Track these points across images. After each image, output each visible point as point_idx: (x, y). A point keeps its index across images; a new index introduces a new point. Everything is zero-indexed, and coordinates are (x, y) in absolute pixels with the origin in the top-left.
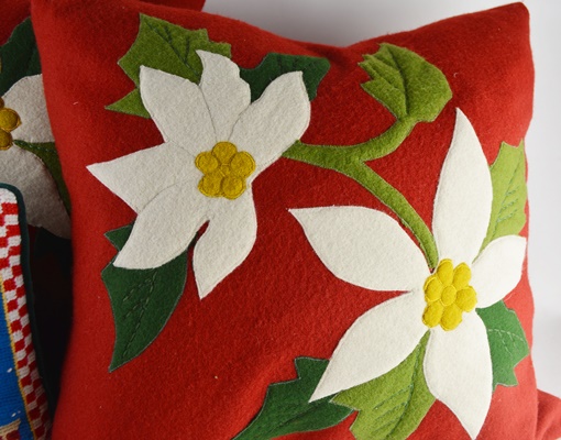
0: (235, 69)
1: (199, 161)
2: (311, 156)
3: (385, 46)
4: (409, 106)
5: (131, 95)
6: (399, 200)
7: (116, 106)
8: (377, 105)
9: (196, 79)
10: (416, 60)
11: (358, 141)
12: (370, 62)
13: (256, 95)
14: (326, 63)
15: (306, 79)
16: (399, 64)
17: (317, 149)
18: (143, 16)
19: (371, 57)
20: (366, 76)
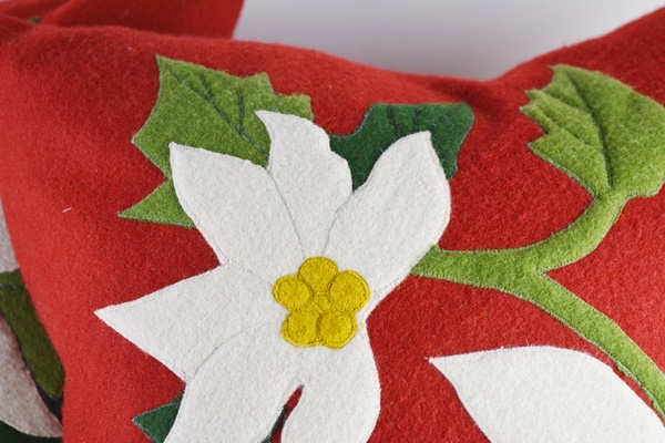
0: (321, 138)
1: (280, 289)
2: (458, 270)
3: (561, 70)
4: (612, 173)
5: (159, 191)
6: (608, 329)
7: (136, 212)
8: (557, 176)
9: (261, 158)
10: (616, 91)
11: (532, 240)
12: (539, 103)
13: (359, 177)
14: (467, 114)
15: (438, 144)
16: (589, 102)
17: (467, 258)
18: (162, 60)
19: (540, 93)
20: (535, 130)
